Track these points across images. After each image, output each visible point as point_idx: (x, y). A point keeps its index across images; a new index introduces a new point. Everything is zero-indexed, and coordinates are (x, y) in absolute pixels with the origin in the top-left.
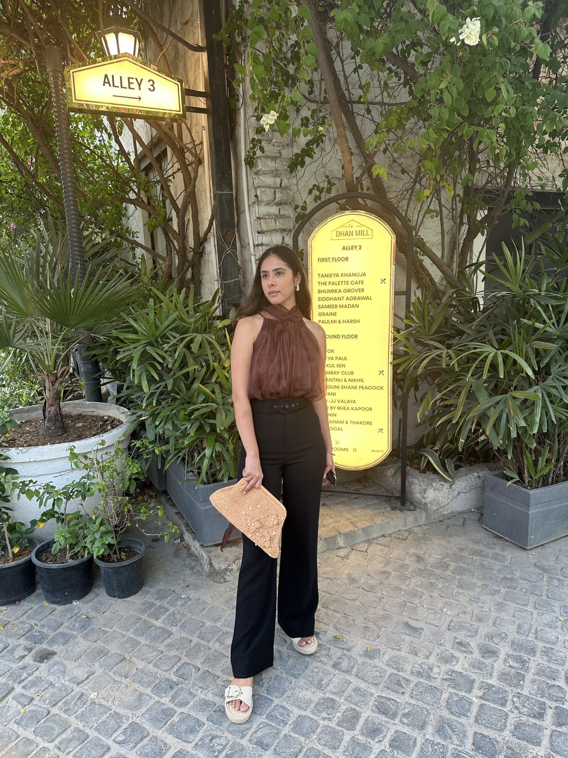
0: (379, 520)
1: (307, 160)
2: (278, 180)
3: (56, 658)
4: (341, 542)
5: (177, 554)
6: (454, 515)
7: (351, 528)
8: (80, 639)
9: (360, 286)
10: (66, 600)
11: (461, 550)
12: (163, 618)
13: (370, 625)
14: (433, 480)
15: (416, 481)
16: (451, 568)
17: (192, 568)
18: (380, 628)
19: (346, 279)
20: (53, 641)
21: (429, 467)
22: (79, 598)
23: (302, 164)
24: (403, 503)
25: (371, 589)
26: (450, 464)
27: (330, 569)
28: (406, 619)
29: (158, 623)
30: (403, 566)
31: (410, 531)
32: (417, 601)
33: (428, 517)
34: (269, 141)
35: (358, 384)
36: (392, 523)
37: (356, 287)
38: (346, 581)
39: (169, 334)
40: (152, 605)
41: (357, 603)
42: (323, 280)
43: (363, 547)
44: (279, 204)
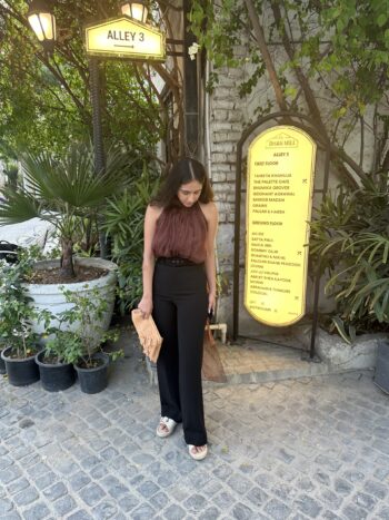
0: (288, 367)
1: (253, 87)
2: (232, 104)
3: (33, 427)
4: (254, 379)
5: (136, 369)
6: (352, 371)
7: (263, 369)
8: (53, 417)
9: (286, 185)
10: (54, 389)
11: (349, 399)
12: (110, 412)
13: (253, 445)
14: (337, 341)
15: (323, 340)
17: (142, 380)
18: (260, 450)
19: (274, 178)
20: (35, 416)
21: (335, 332)
22: (63, 389)
23: (250, 91)
24: (312, 356)
26: (352, 331)
27: (239, 397)
28: (283, 447)
29: (105, 416)
30: (297, 405)
31: (312, 379)
33: (330, 369)
34: (226, 75)
35: (281, 261)
37: (283, 185)
42: (257, 179)
43: (271, 385)
44: (232, 122)
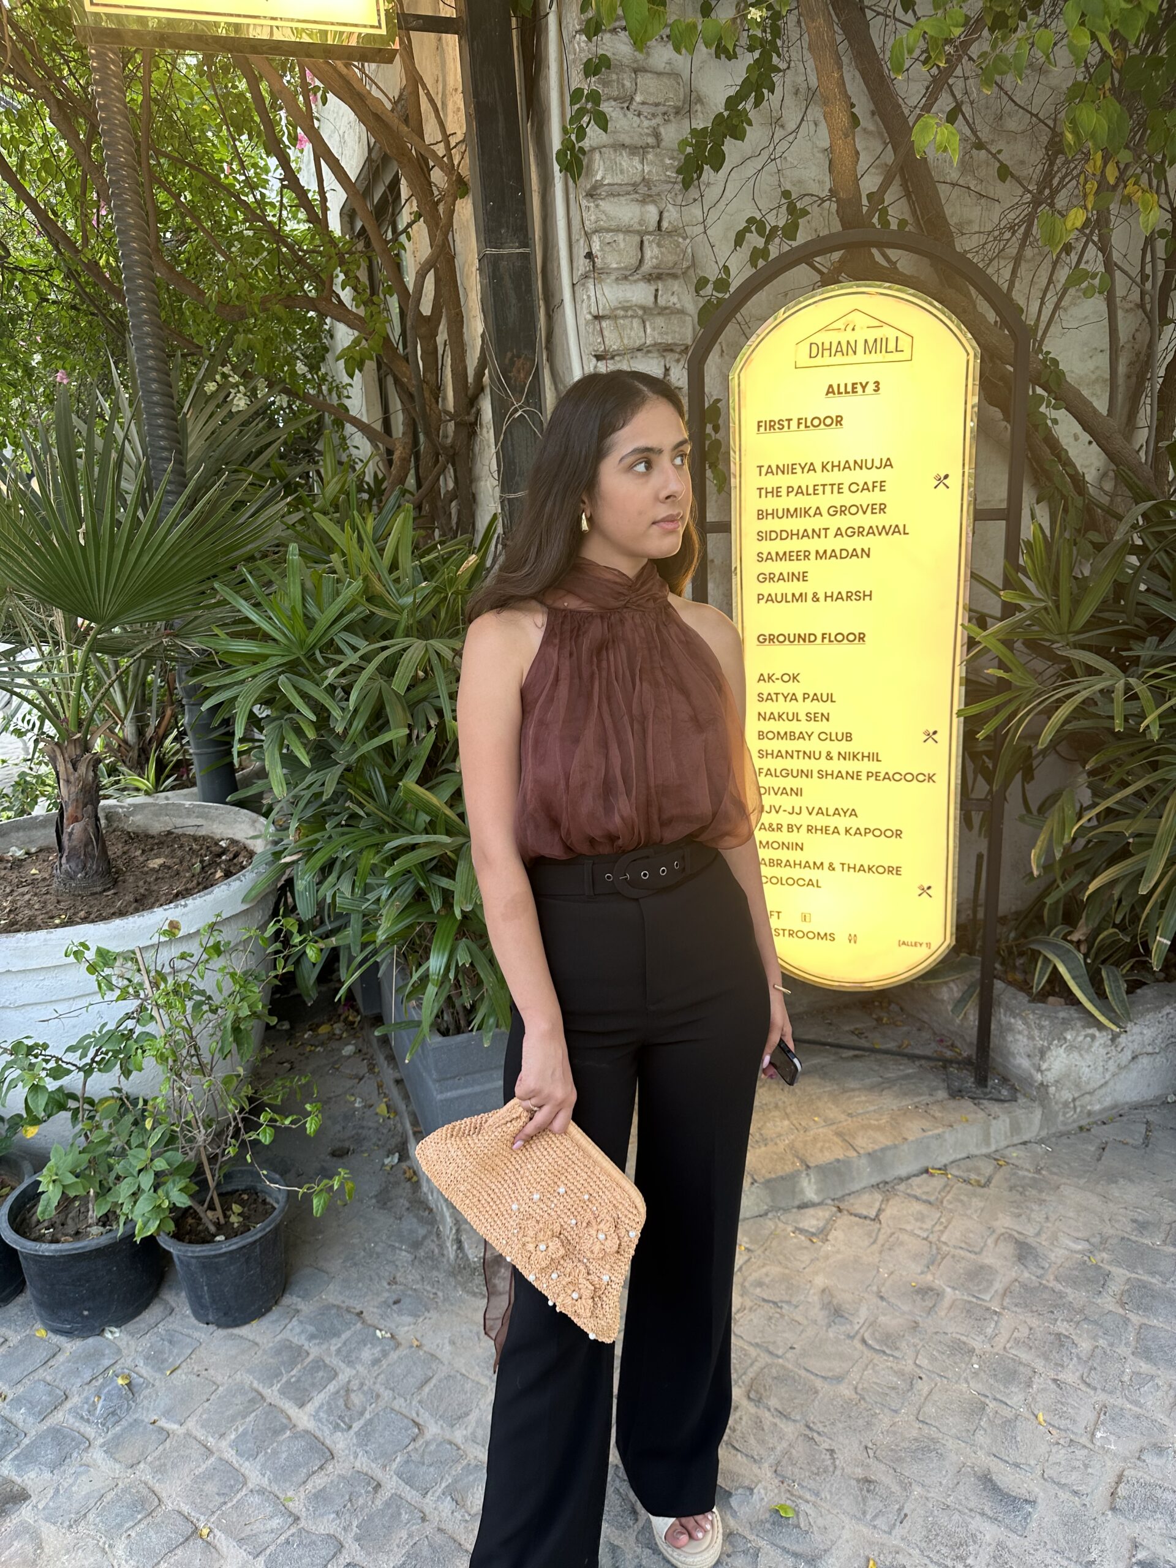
0: (914, 1129)
1: (730, 146)
2: (652, 211)
3: (25, 1513)
4: (809, 1189)
5: (384, 1200)
6: (1118, 1114)
7: (837, 1152)
8: (97, 1455)
9: (876, 497)
10: (90, 1327)
11: (1142, 1226)
12: (320, 1398)
13: (880, 1473)
14: (1066, 1023)
15: (1019, 1025)
16: (1115, 1287)
17: (416, 1245)
18: (906, 1486)
19: (836, 477)
20: (27, 1458)
21: (1056, 987)
22: (120, 1321)
23: (718, 159)
24: (982, 1081)
25: (889, 1341)
26: (1113, 981)
27: (775, 1270)
28: (983, 1460)
29: (303, 1418)
30: (978, 1274)
31: (997, 1159)
32: (1016, 1398)
33: (1048, 1118)
34: (626, 101)
35: (865, 766)
36: (950, 1137)
37: (865, 498)
38: (818, 1314)
39: (342, 639)
40: (296, 1353)
41: (845, 1390)
42: (771, 482)
43: (868, 1203)
44: (654, 277)
